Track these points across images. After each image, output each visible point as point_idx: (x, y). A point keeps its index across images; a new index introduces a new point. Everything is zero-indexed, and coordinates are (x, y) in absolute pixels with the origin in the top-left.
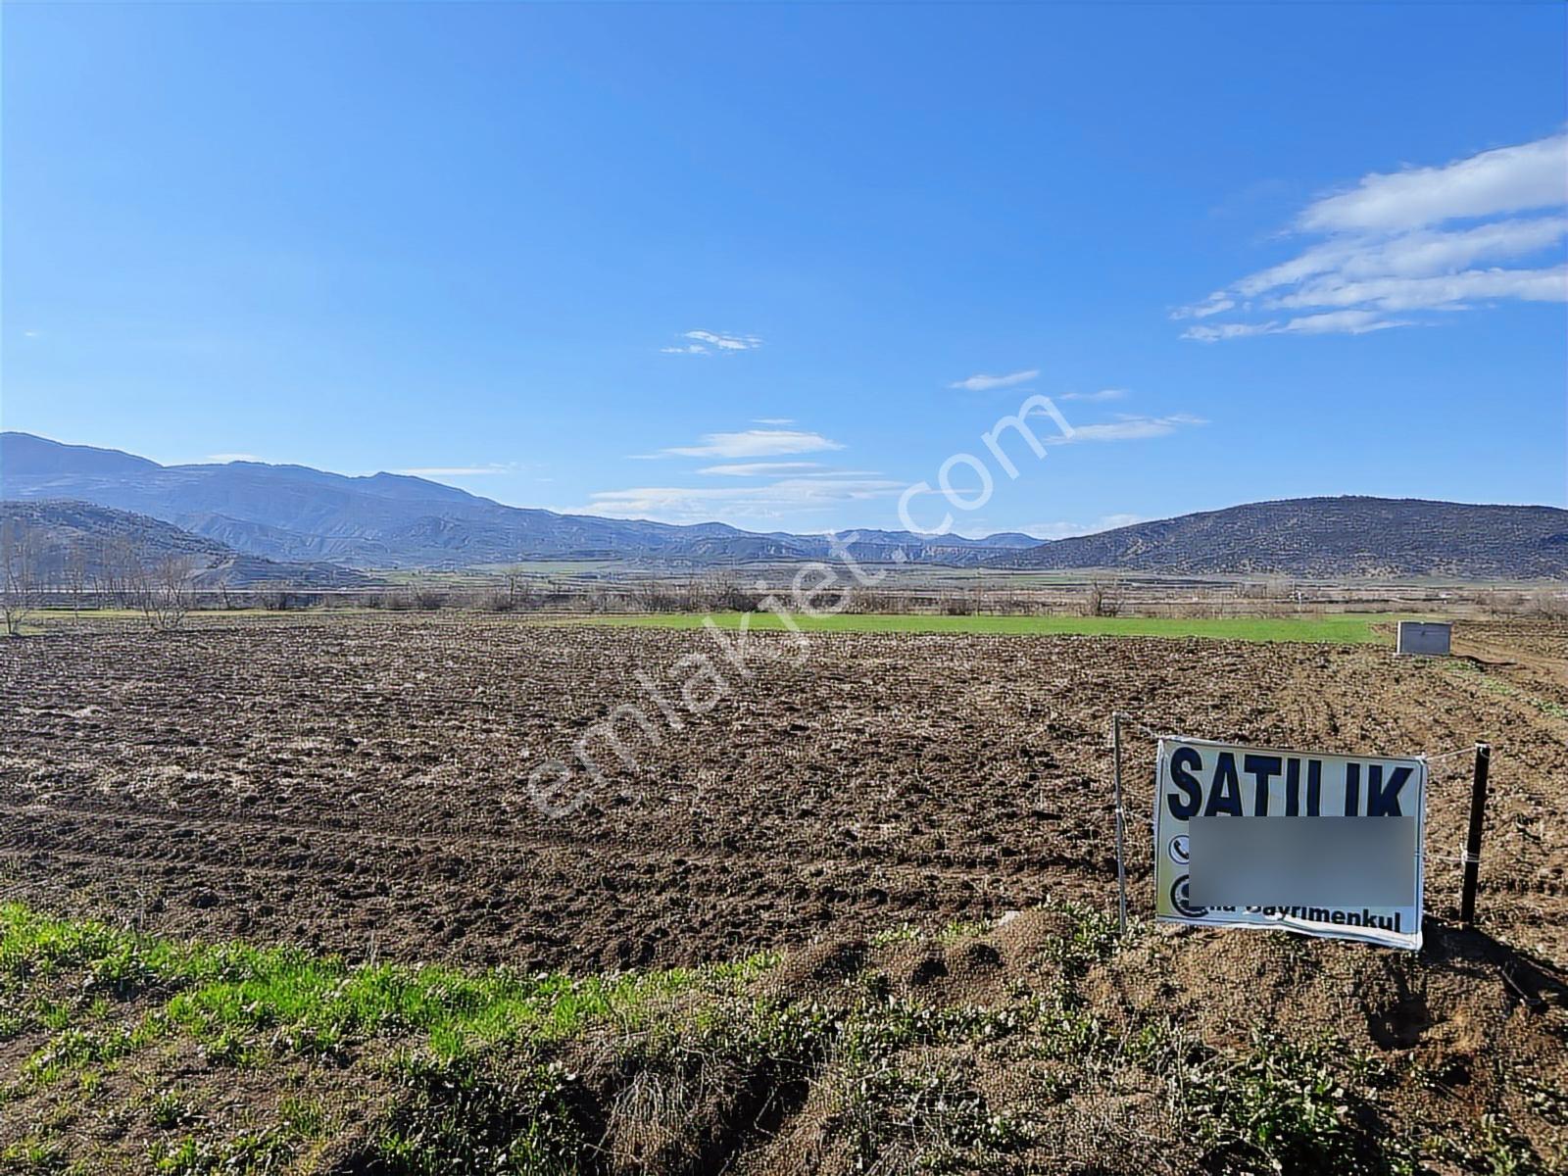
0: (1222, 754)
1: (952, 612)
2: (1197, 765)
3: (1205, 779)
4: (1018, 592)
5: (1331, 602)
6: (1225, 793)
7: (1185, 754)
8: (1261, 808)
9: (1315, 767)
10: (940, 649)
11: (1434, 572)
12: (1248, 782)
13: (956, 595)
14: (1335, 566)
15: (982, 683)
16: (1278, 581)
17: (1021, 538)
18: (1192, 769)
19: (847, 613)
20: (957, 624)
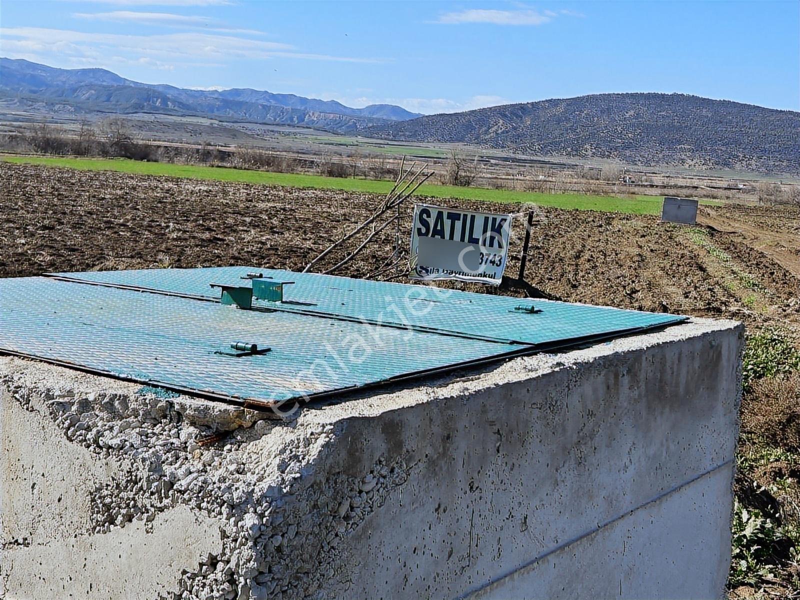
0: (439, 212)
1: (331, 174)
2: (429, 216)
3: (432, 222)
4: (391, 161)
5: (652, 186)
6: (439, 228)
7: (425, 211)
8: (452, 237)
9: (473, 217)
10: (320, 200)
11: (738, 166)
12: (447, 223)
13: (336, 159)
14: (661, 156)
15: (352, 223)
16: (612, 166)
17: (396, 110)
18: (427, 217)
19: (235, 168)
20: (335, 183)
